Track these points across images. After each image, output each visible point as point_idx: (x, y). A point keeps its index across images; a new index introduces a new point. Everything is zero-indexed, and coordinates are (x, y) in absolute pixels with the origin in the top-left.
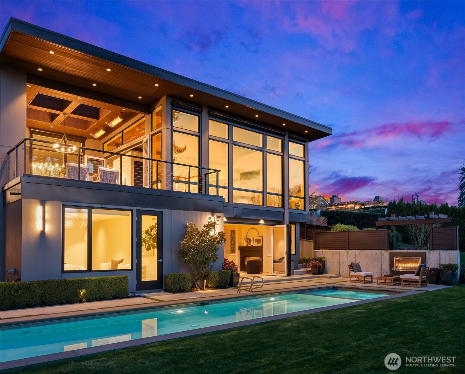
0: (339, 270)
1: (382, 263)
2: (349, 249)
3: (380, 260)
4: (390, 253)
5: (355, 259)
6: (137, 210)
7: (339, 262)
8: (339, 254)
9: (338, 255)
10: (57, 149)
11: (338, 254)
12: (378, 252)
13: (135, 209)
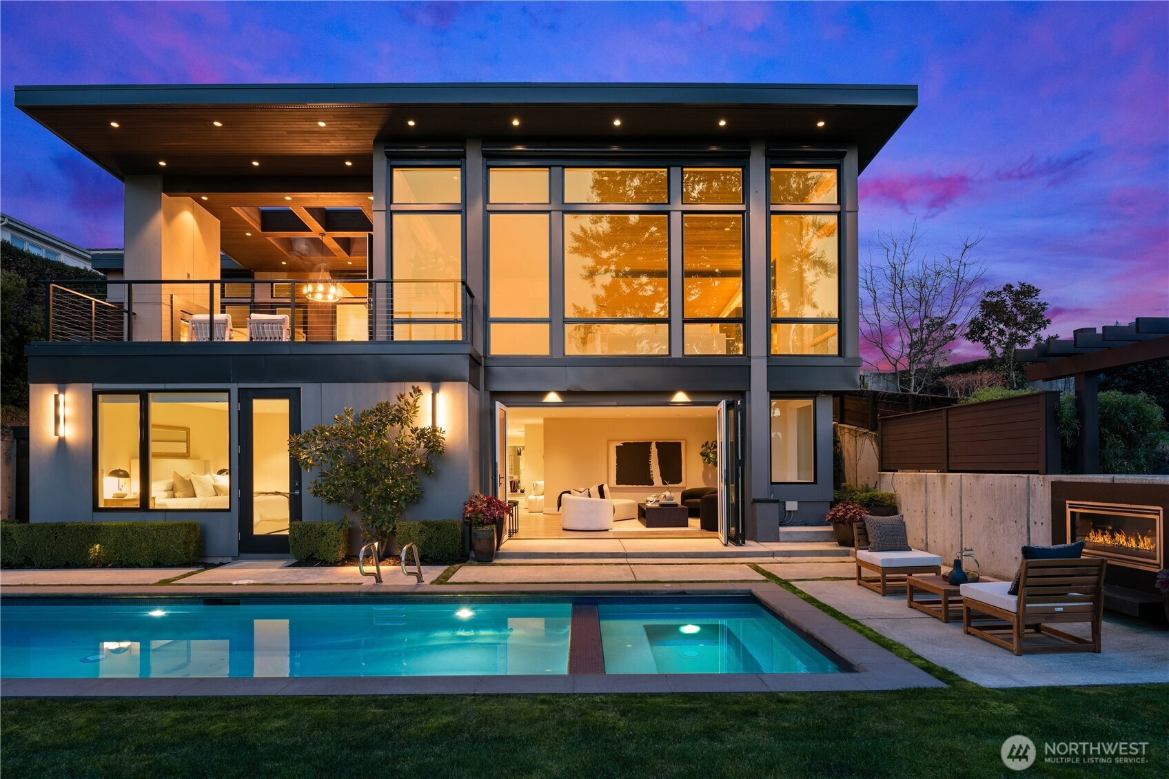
0: (927, 538)
1: (1032, 523)
2: (951, 468)
3: (1025, 511)
4: (1055, 486)
5: (961, 503)
6: (239, 388)
7: (926, 512)
8: (926, 484)
9: (923, 489)
10: (310, 295)
11: (924, 486)
12: (1019, 480)
13: (234, 387)
